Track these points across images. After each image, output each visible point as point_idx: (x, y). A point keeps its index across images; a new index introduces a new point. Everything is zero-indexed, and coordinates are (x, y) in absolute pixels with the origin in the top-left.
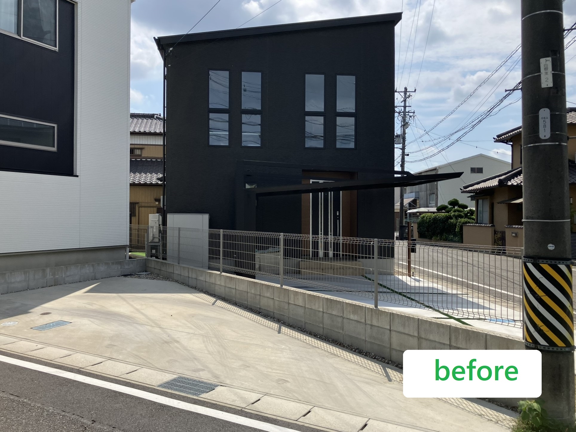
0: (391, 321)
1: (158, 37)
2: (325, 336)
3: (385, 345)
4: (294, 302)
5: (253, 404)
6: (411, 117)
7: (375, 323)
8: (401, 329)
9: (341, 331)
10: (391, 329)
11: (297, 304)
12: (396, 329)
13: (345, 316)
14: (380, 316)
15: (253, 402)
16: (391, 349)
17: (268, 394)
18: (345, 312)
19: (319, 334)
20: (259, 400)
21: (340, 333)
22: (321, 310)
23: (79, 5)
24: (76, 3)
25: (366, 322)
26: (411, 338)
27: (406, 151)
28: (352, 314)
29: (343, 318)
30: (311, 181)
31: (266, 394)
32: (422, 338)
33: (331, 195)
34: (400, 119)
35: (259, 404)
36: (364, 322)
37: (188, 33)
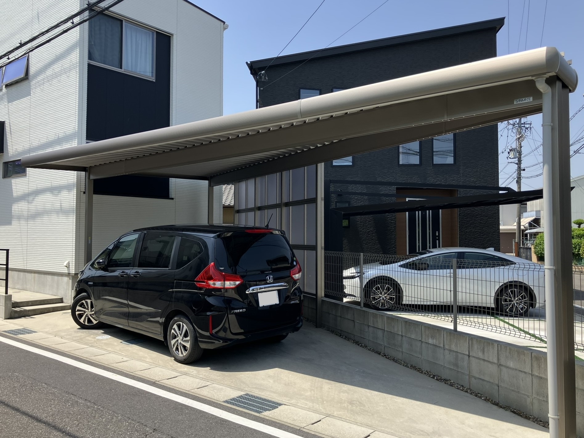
0: (470, 346)
1: (250, 62)
2: (404, 361)
3: (464, 372)
4: (373, 324)
5: (313, 424)
6: (528, 129)
7: (453, 348)
8: (480, 355)
9: (420, 356)
10: (470, 355)
11: (377, 327)
12: (474, 355)
13: (423, 340)
14: (459, 340)
15: (313, 422)
16: (470, 376)
17: (330, 416)
18: (424, 336)
19: (398, 359)
20: (320, 421)
21: (419, 357)
22: (400, 333)
23: (175, 37)
24: (172, 35)
25: (445, 347)
26: (490, 365)
27: (522, 166)
28: (430, 338)
29: (422, 342)
30: (407, 199)
31: (328, 416)
32: (502, 365)
33: (429, 213)
34: (514, 132)
35: (319, 424)
36: (443, 347)
37: (278, 56)
